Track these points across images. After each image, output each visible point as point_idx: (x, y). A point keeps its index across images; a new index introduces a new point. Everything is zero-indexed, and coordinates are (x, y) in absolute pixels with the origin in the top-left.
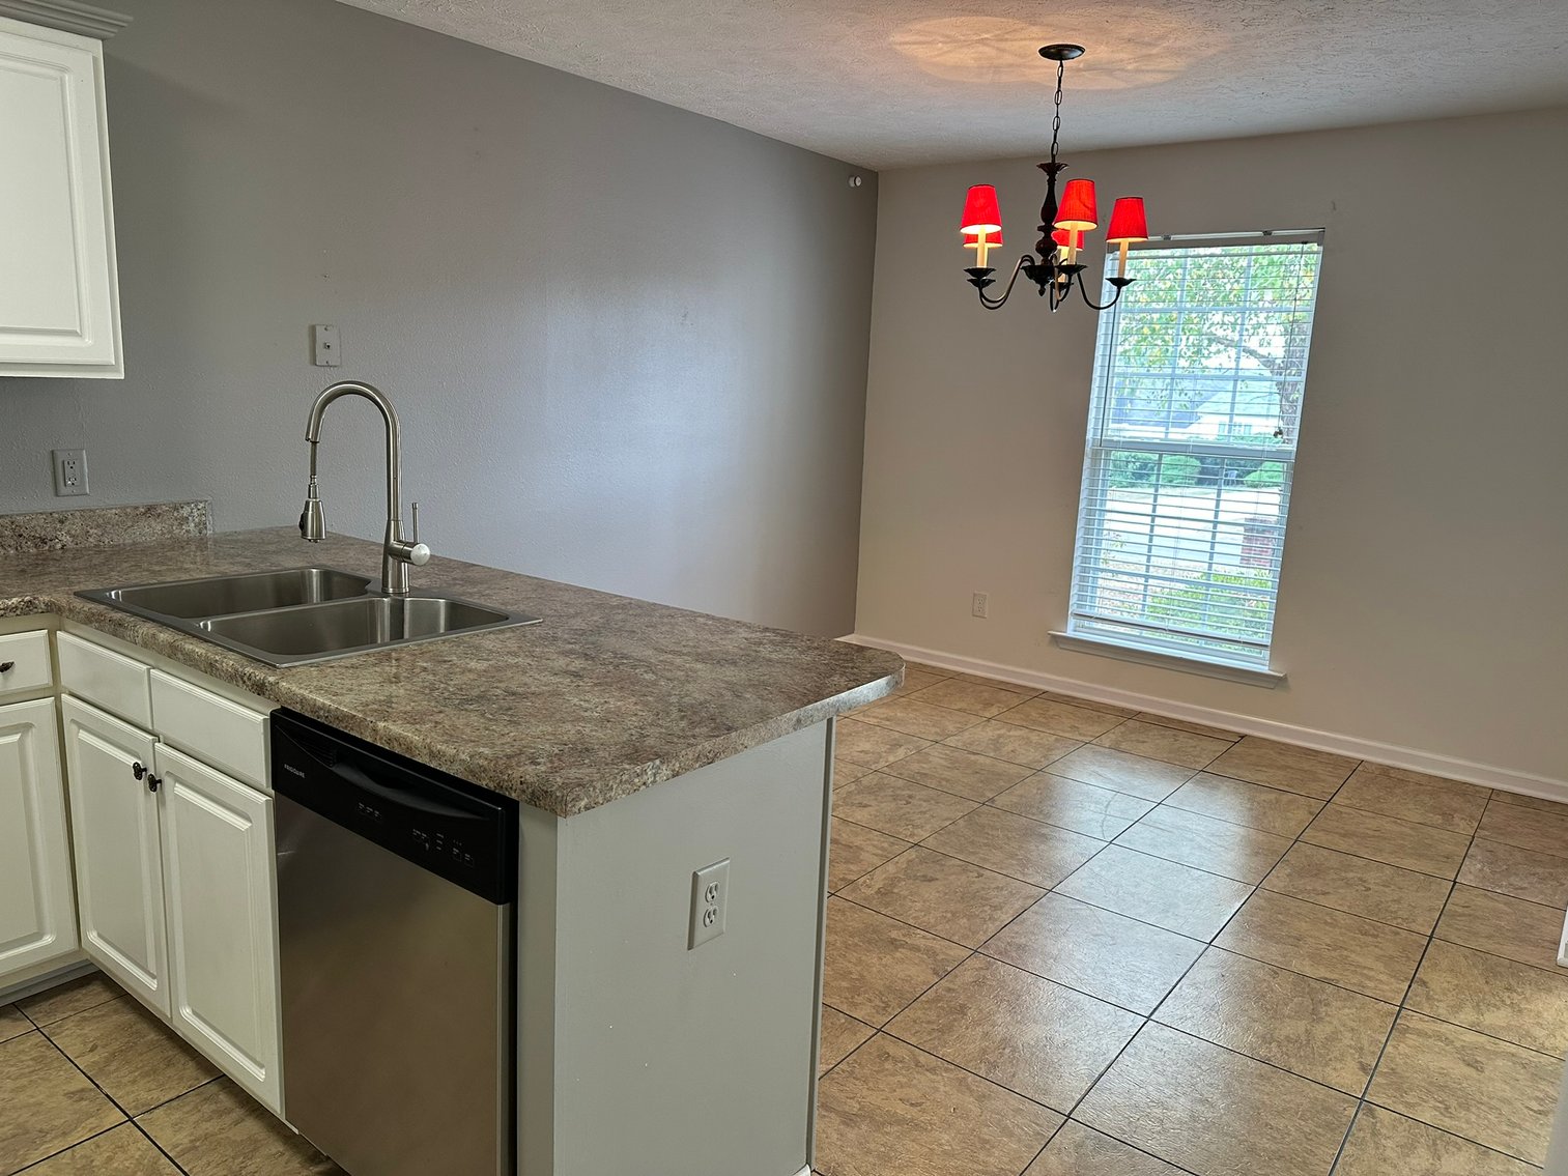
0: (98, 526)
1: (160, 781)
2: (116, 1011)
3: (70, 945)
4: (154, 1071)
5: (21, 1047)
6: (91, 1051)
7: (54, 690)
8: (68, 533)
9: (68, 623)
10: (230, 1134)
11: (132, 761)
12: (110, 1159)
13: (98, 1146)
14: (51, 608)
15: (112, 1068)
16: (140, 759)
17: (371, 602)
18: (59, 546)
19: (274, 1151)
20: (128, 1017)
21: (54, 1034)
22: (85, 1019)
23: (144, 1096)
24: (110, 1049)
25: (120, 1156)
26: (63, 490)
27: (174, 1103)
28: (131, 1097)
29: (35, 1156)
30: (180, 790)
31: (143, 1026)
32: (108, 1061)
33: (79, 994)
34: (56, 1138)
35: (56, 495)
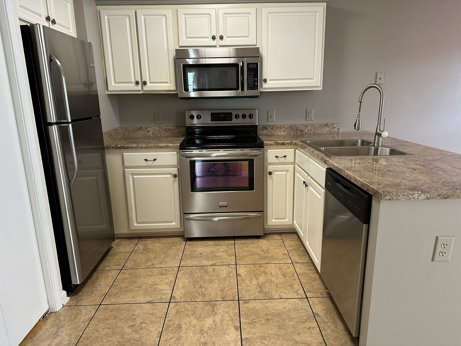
0: (314, 128)
1: (307, 185)
2: (297, 241)
3: (291, 223)
4: (300, 256)
5: (278, 241)
6: (290, 247)
7: (294, 163)
8: (307, 129)
9: (299, 148)
10: (311, 275)
11: (303, 180)
12: (286, 269)
13: (284, 265)
14: (295, 144)
15: (292, 252)
16: (305, 179)
17: (368, 148)
18: (305, 132)
19: (319, 283)
20: (300, 243)
21: (285, 241)
22: (291, 240)
23: (297, 260)
24: (293, 248)
25: (288, 269)
26: (308, 119)
27: (302, 264)
28: (294, 259)
29: (273, 262)
30: (311, 188)
31: (301, 246)
32: (292, 250)
33: (292, 235)
34: (278, 260)
35: (306, 120)
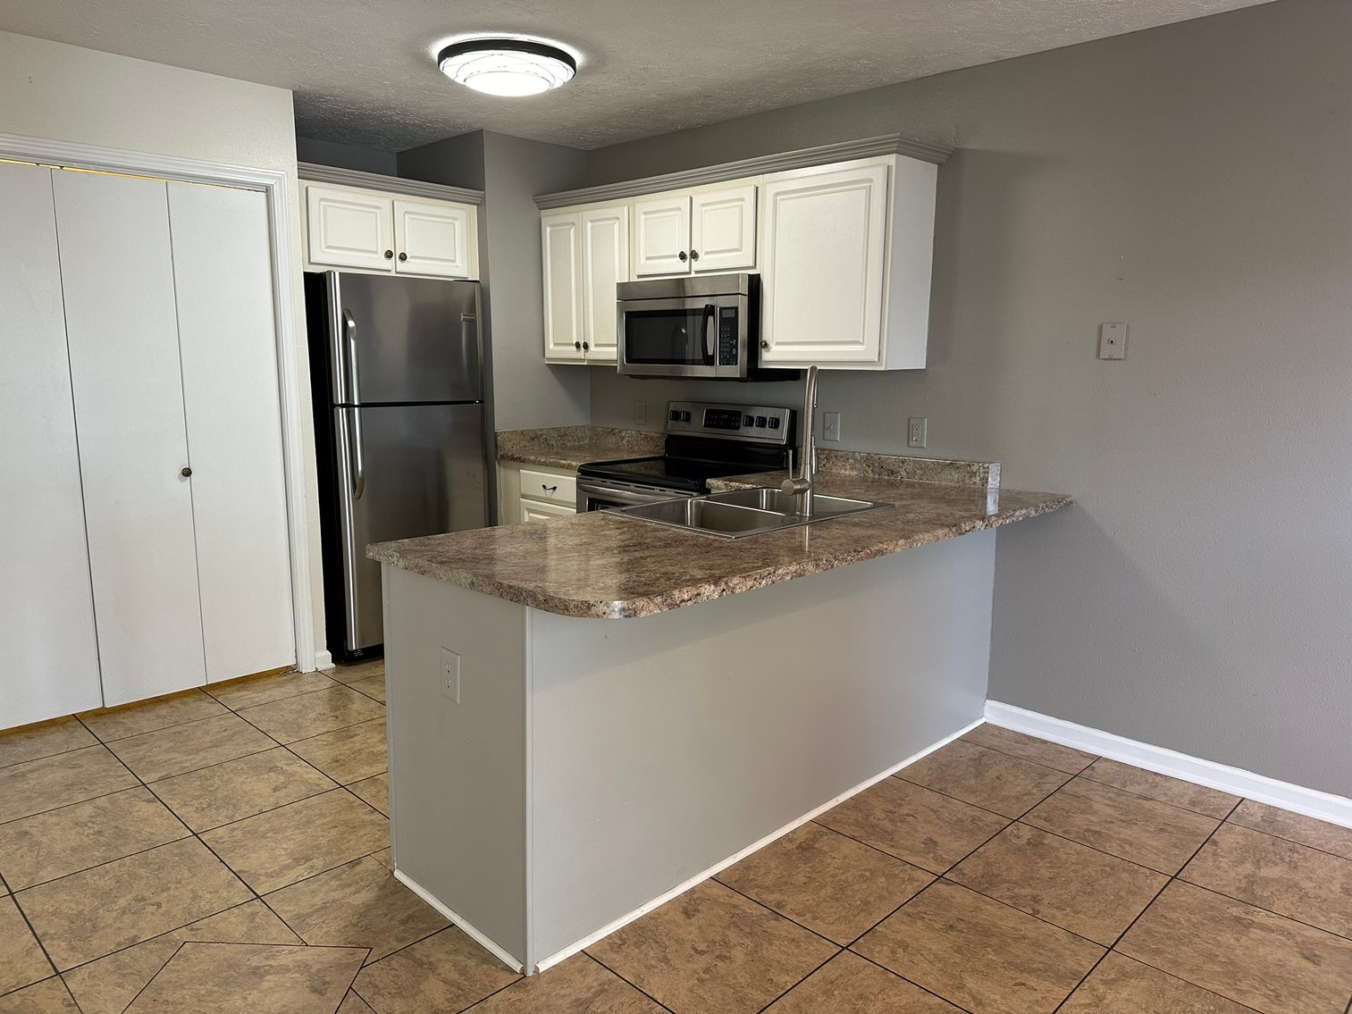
0: (922, 469)
8: (905, 470)
26: (911, 444)
35: (908, 446)
